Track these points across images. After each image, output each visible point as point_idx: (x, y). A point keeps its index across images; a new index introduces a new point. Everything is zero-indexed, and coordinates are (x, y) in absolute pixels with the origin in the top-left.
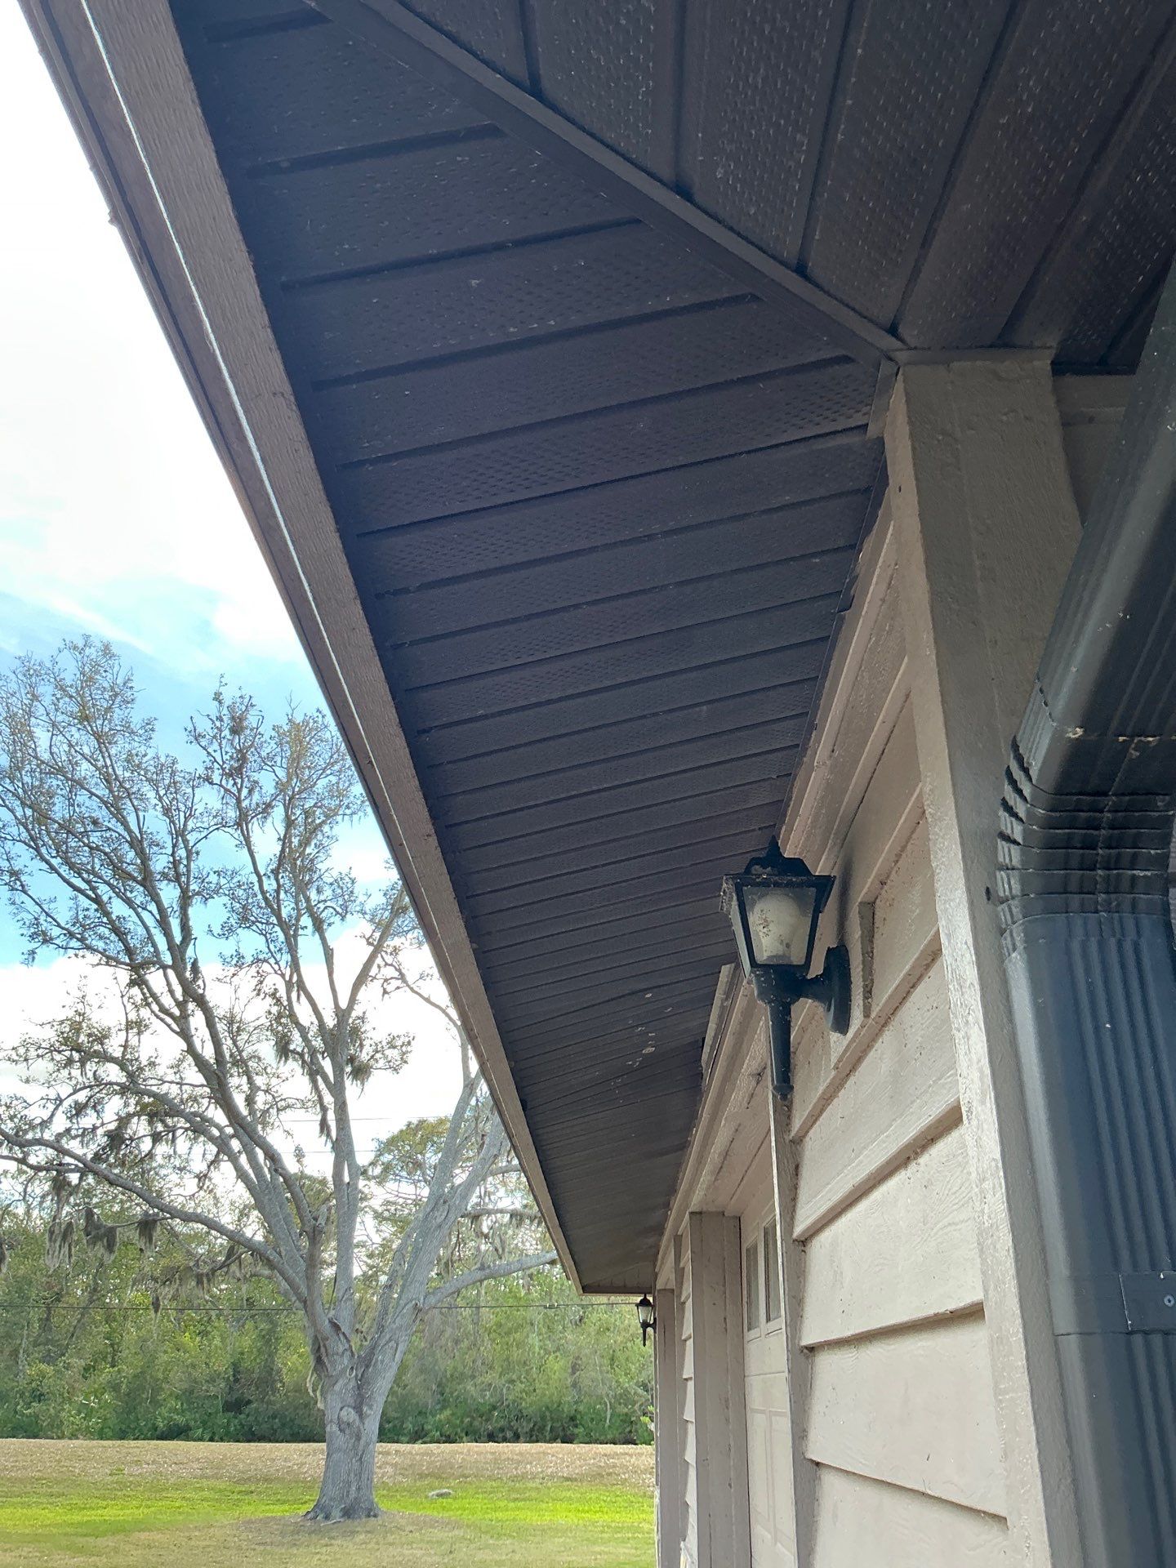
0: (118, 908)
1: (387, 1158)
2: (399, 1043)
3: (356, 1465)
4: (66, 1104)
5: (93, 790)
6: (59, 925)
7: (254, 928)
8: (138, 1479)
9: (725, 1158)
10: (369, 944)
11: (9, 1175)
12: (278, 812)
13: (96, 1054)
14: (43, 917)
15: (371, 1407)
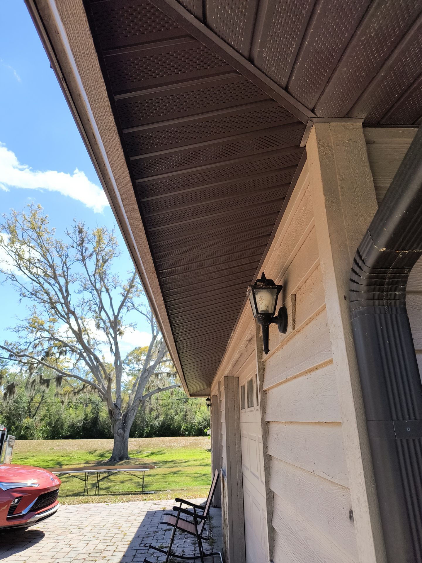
0: (46, 286)
1: (130, 358)
2: (133, 325)
3: (123, 445)
4: (32, 344)
5: (37, 250)
6: (28, 291)
7: (88, 290)
8: (59, 451)
9: (236, 362)
10: (123, 296)
11: (16, 364)
12: (94, 256)
13: (41, 329)
14: (23, 288)
15: (127, 429)
